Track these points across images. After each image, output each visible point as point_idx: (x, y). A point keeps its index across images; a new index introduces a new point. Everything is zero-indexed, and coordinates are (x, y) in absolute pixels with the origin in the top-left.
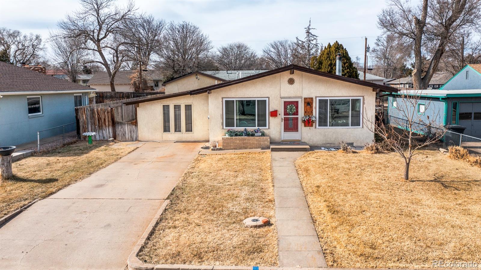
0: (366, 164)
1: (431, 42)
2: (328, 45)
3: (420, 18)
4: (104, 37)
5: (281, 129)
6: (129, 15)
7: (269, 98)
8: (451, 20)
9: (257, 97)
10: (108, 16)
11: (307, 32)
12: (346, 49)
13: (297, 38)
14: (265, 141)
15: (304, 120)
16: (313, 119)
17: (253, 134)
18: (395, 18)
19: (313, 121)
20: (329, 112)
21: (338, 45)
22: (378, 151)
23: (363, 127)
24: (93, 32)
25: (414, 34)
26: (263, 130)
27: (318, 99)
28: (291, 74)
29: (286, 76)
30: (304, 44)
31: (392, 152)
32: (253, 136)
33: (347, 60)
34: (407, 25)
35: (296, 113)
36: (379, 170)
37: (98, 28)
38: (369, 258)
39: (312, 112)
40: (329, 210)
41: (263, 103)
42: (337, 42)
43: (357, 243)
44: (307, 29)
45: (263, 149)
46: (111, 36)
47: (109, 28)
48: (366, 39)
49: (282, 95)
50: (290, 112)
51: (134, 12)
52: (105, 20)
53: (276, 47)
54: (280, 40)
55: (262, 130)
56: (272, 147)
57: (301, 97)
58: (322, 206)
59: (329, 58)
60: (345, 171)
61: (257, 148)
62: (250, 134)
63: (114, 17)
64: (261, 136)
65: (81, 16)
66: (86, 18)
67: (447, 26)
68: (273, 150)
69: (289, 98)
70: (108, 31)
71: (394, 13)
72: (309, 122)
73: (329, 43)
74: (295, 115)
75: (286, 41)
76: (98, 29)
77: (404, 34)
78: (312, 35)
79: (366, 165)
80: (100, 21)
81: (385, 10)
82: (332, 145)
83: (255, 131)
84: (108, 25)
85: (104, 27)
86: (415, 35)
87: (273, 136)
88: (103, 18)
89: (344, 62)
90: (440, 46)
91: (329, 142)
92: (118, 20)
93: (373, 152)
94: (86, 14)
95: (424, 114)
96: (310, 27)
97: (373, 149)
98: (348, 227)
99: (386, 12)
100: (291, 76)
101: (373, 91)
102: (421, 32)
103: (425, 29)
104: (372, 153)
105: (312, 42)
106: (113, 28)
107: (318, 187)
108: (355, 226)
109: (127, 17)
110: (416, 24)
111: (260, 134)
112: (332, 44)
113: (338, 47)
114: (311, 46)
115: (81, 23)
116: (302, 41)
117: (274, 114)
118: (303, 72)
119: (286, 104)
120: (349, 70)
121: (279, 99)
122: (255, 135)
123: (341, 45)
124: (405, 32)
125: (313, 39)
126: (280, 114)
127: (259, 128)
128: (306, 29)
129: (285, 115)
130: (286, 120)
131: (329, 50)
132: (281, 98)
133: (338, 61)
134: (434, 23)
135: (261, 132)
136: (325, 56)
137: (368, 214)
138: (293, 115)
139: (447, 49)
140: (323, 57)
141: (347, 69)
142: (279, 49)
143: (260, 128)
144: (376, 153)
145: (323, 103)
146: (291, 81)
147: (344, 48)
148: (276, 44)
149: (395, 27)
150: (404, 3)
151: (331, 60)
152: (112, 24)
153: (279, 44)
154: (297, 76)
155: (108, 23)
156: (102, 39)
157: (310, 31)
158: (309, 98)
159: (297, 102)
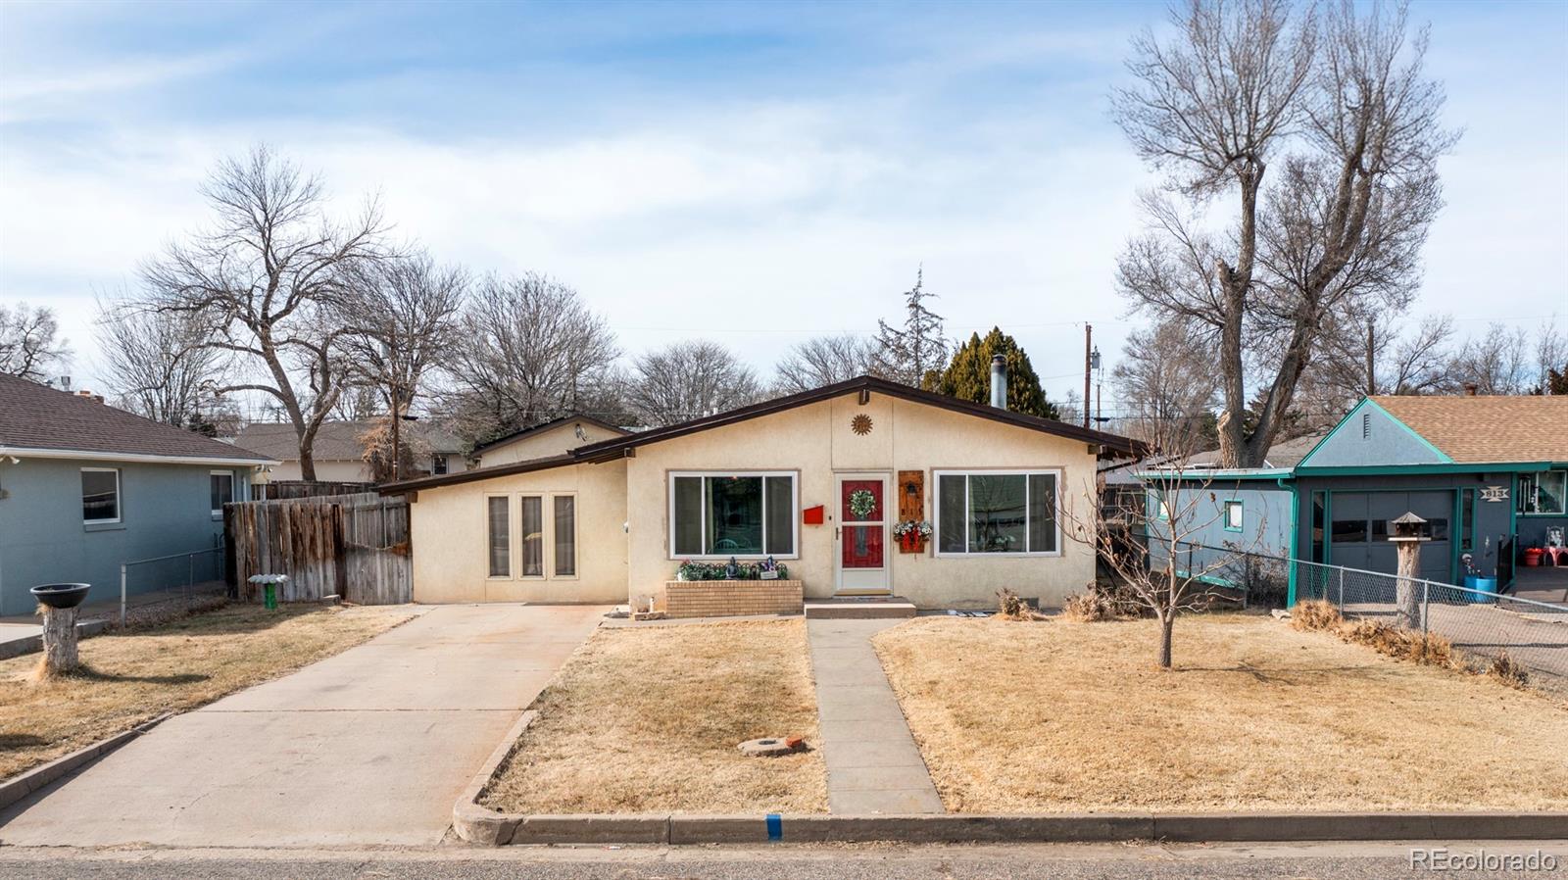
0: (1067, 640)
1: (1270, 335)
2: (973, 339)
3: (1235, 264)
4: (287, 311)
5: (833, 560)
6: (366, 247)
7: (799, 471)
8: (1323, 275)
9: (766, 467)
10: (299, 246)
11: (911, 306)
12: (1025, 352)
13: (882, 323)
14: (791, 592)
15: (900, 534)
16: (924, 530)
17: (755, 573)
18: (1164, 263)
19: (924, 535)
20: (970, 512)
21: (1002, 338)
22: (1102, 615)
23: (1063, 554)
24: (250, 295)
25: (1218, 310)
26: (784, 562)
27: (937, 474)
28: (860, 404)
29: (848, 408)
30: (904, 340)
31: (1142, 617)
32: (755, 579)
33: (1027, 382)
34: (1201, 286)
35: (878, 515)
36: (1099, 653)
37: (265, 283)
38: (1048, 800)
39: (921, 511)
40: (957, 723)
41: (782, 487)
42: (996, 329)
43: (1021, 774)
44: (912, 296)
45: (782, 613)
46: (308, 308)
47: (302, 282)
48: (1089, 329)
49: (838, 464)
50: (860, 513)
51: (380, 235)
52: (288, 258)
53: (817, 357)
54: (832, 336)
55: (779, 562)
56: (807, 606)
57: (890, 470)
58: (943, 716)
59: (976, 376)
60: (1008, 654)
61: (765, 613)
62: (745, 573)
63: (317, 249)
64: (779, 578)
65: (213, 245)
66: (230, 250)
67: (1312, 288)
68: (814, 614)
69: (858, 471)
70: (298, 294)
71: (1161, 248)
72: (913, 540)
73: (975, 333)
74: (873, 520)
75: (850, 341)
76: (266, 286)
77: (1194, 313)
78: (925, 313)
79: (1067, 644)
80: (272, 261)
81: (1134, 242)
82: (979, 606)
83: (760, 565)
84: (298, 272)
85: (286, 279)
86: (1223, 315)
87: (810, 580)
88: (281, 255)
89: (1018, 389)
90: (1292, 347)
91: (972, 598)
92: (330, 260)
93: (1090, 616)
94: (229, 241)
95: (1240, 530)
96: (921, 291)
97: (1088, 610)
98: (1001, 749)
99: (1138, 247)
100: (863, 410)
101: (1090, 452)
102: (1240, 304)
103: (1249, 297)
104: (1087, 621)
105: (925, 334)
106: (313, 285)
107: (935, 683)
108: (1020, 747)
109: (360, 251)
110: (1223, 284)
111: (775, 574)
112: (982, 337)
113: (1001, 344)
114: (925, 347)
115: (212, 267)
116: (898, 333)
117: (815, 516)
118: (895, 398)
119: (848, 487)
120: (1034, 409)
121: (829, 473)
122: (759, 576)
123: (1010, 339)
124: (1195, 305)
125: (929, 325)
126: (830, 518)
127: (771, 558)
128: (909, 296)
129: (844, 520)
130: (847, 533)
131: (973, 352)
132: (835, 471)
133: (994, 376)
134: (1273, 279)
135: (777, 569)
136: (964, 369)
137: (1056, 725)
138: (867, 519)
139: (1315, 355)
140: (956, 372)
141: (1028, 408)
142: (829, 363)
143: (775, 556)
144: (1097, 619)
145: (951, 485)
146: (862, 425)
147: (1019, 347)
148: (817, 348)
149: (1164, 290)
150: (1188, 222)
151: (981, 383)
152: (312, 272)
153: (827, 348)
154: (878, 409)
155: (298, 268)
156: (278, 316)
157: (920, 303)
158: (914, 472)
159: (879, 484)
